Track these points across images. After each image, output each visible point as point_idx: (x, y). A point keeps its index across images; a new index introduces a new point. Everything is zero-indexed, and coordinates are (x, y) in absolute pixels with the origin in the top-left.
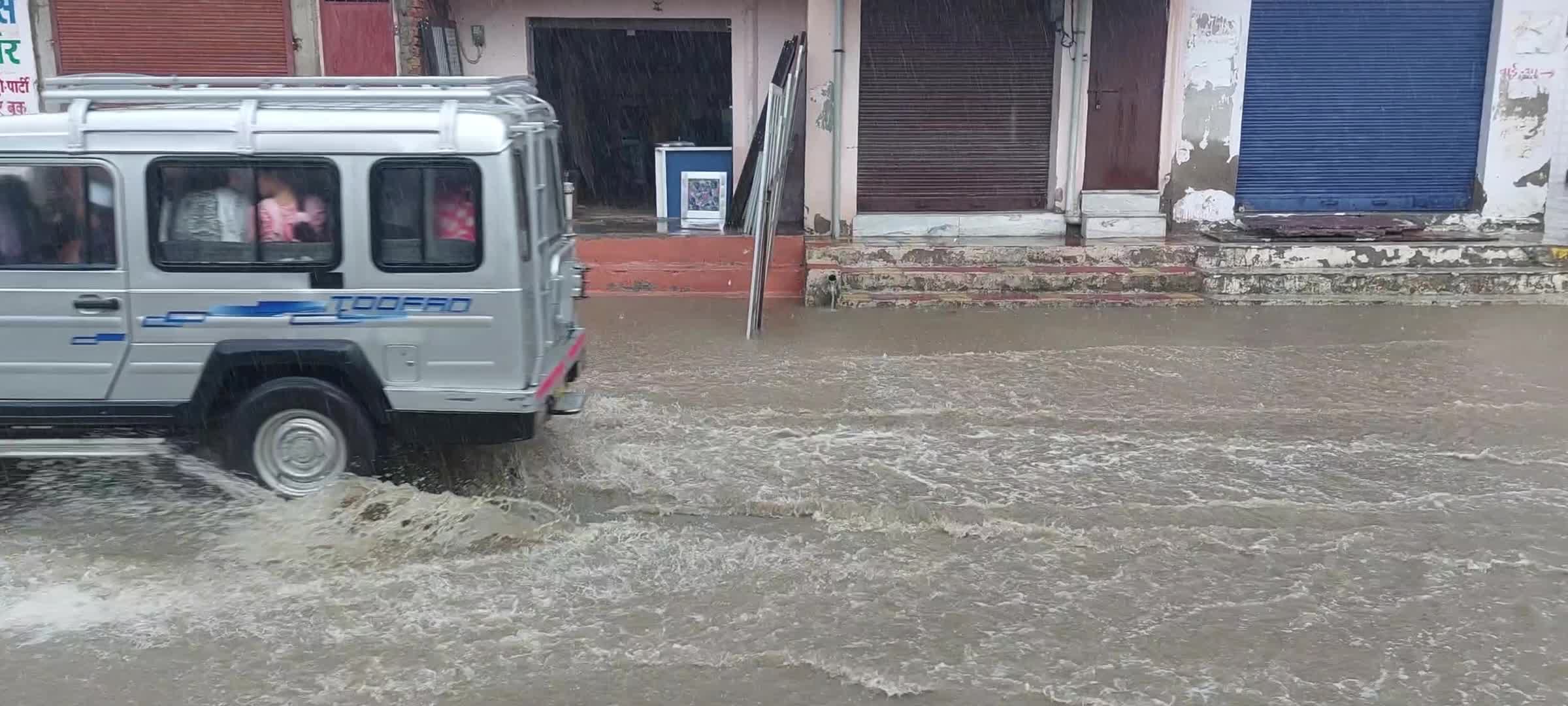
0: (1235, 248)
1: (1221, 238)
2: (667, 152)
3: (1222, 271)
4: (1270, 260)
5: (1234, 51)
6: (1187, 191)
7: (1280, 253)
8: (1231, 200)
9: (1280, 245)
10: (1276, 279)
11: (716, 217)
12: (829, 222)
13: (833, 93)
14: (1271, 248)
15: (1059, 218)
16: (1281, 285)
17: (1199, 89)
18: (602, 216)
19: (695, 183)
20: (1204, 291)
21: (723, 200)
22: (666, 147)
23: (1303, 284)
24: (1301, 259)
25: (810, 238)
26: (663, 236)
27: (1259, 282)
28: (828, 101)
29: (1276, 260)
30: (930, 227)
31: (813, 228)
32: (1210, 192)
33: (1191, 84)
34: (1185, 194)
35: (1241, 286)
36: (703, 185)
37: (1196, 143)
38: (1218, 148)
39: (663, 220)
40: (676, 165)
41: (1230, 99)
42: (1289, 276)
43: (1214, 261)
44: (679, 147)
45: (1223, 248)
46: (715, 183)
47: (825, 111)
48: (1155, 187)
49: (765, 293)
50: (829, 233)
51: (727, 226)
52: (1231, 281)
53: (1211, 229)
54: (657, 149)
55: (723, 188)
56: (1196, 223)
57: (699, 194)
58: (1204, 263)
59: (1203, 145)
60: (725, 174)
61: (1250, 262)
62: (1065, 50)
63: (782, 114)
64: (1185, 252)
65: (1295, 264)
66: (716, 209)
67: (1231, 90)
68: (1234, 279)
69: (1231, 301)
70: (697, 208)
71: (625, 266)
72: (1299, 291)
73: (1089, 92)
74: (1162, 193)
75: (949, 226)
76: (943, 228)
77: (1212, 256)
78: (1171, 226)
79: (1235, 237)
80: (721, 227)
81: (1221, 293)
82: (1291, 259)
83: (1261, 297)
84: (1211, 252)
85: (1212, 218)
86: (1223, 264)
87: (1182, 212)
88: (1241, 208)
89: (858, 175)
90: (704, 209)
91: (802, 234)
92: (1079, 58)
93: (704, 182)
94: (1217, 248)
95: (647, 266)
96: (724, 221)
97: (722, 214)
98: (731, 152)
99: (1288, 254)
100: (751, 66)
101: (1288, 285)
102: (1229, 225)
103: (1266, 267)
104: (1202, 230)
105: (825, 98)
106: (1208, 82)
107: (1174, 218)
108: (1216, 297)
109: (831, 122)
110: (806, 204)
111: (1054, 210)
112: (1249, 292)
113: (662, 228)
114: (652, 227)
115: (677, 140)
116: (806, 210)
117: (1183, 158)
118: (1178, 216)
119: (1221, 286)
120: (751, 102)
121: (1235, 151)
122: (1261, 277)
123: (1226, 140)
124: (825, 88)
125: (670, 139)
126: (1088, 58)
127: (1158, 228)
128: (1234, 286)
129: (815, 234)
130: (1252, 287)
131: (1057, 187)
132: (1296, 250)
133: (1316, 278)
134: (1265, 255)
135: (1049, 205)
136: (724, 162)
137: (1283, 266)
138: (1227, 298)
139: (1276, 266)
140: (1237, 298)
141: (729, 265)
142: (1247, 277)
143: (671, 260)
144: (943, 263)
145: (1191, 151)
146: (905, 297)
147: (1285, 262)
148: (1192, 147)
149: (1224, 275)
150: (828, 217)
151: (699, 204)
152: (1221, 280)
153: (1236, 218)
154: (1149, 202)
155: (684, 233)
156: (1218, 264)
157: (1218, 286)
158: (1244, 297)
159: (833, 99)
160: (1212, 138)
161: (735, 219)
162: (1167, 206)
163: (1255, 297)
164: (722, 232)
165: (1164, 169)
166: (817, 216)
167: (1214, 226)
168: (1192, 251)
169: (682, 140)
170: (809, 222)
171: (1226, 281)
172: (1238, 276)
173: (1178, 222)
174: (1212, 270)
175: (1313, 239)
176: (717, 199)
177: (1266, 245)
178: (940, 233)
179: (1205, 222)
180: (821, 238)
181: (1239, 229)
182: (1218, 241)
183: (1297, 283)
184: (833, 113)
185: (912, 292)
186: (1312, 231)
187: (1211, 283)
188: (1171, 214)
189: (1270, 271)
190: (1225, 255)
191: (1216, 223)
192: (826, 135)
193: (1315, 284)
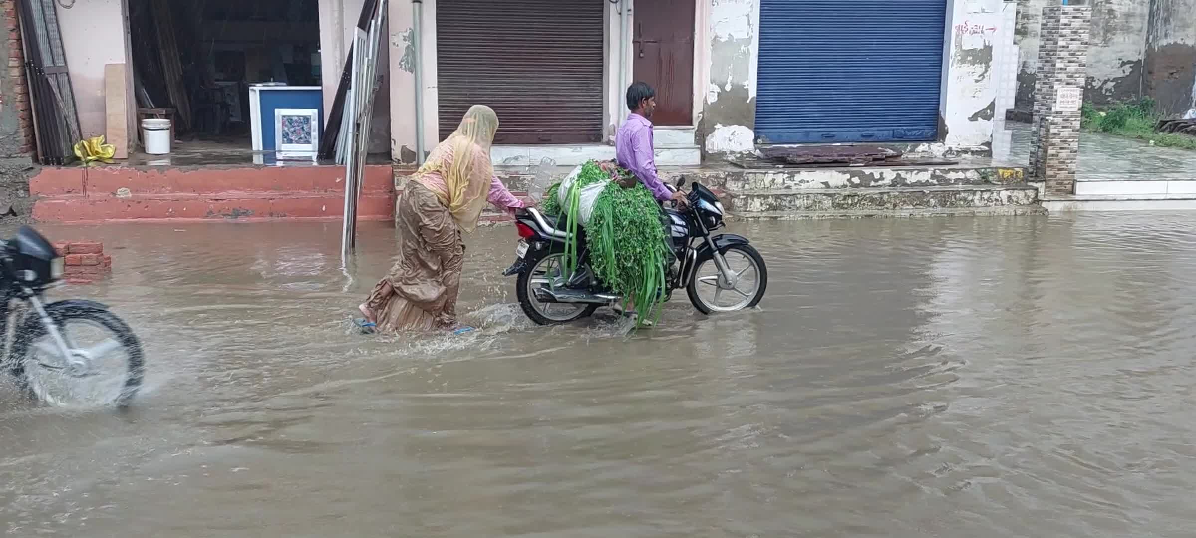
0: (755, 173)
1: (744, 165)
2: (261, 91)
3: (746, 193)
4: (784, 183)
5: (750, 10)
6: (715, 126)
7: (791, 176)
8: (751, 134)
9: (791, 170)
10: (789, 199)
11: (309, 150)
12: (414, 153)
13: (413, 38)
14: (784, 173)
15: (613, 150)
16: (793, 203)
17: (722, 40)
18: (198, 150)
19: (289, 120)
20: (733, 210)
21: (315, 134)
22: (259, 87)
23: (810, 202)
24: (808, 182)
25: (398, 167)
26: (258, 167)
27: (776, 201)
28: (409, 45)
29: (788, 183)
30: (504, 158)
31: (400, 158)
32: (735, 127)
33: (716, 37)
34: (714, 129)
35: (762, 204)
36: (296, 121)
37: (722, 87)
38: (739, 91)
39: (258, 152)
40: (269, 102)
41: (748, 50)
42: (799, 196)
43: (740, 184)
44: (272, 86)
45: (747, 173)
46: (307, 119)
47: (407, 55)
48: (691, 123)
49: (358, 217)
50: (414, 163)
51: (319, 158)
52: (753, 200)
53: (737, 158)
54: (251, 88)
55: (315, 123)
56: (724, 154)
57: (292, 129)
58: (733, 187)
59: (728, 88)
60: (316, 111)
61: (768, 185)
62: (612, 6)
63: (368, 56)
64: (717, 177)
65: (803, 186)
66: (309, 143)
67: (748, 41)
68: (756, 199)
69: (754, 217)
70: (290, 142)
71: (223, 195)
72: (808, 208)
73: (634, 42)
74: (696, 128)
75: (521, 157)
76: (516, 159)
77: (738, 180)
78: (704, 156)
79: (756, 165)
80: (315, 158)
81: (746, 211)
82: (800, 182)
83: (778, 213)
84: (737, 177)
85: (737, 149)
86: (747, 186)
87: (713, 144)
88: (760, 141)
89: (439, 112)
90: (297, 143)
91: (390, 163)
92: (625, 13)
93: (296, 118)
94: (742, 173)
95: (243, 194)
96: (317, 154)
97: (314, 147)
98: (321, 91)
99: (798, 178)
100: (336, 15)
101: (798, 203)
102: (750, 155)
103: (781, 189)
104: (730, 159)
105: (407, 43)
106: (730, 35)
107: (706, 150)
108: (742, 214)
109: (412, 65)
110: (393, 137)
111: (608, 143)
112: (768, 210)
113: (258, 160)
114: (249, 159)
115: (270, 81)
116: (393, 142)
117: (713, 99)
118: (710, 147)
119: (746, 204)
120: (338, 46)
121: (753, 93)
122: (777, 197)
123: (745, 83)
124: (406, 34)
125: (263, 80)
126: (632, 13)
127: (695, 157)
128: (756, 204)
129: (402, 164)
130: (771, 205)
131: (611, 123)
132: (804, 175)
133: (819, 197)
134: (780, 178)
135: (605, 139)
136: (316, 101)
137: (794, 188)
138: (751, 215)
139: (788, 187)
140: (759, 214)
141: (323, 192)
142: (766, 197)
143: (266, 189)
144: (517, 188)
145: (718, 93)
146: (487, 218)
147: (796, 184)
148: (719, 90)
149: (748, 195)
150: (414, 149)
151: (292, 138)
152: (746, 200)
153: (756, 149)
154: (685, 136)
155: (279, 164)
156: (743, 187)
157: (744, 205)
158: (764, 214)
159: (413, 43)
160: (735, 82)
161: (327, 151)
162: (701, 138)
163: (772, 213)
164: (315, 164)
165: (697, 109)
166: (403, 147)
167: (738, 156)
168: (722, 176)
169: (274, 81)
170: (396, 153)
171: (750, 201)
172: (759, 196)
173: (710, 152)
174: (737, 191)
175: (817, 165)
176: (309, 134)
177: (780, 170)
178: (513, 163)
179: (732, 153)
180: (407, 167)
181: (759, 158)
182: (743, 167)
183: (805, 201)
184: (414, 58)
185: (491, 214)
186: (816, 159)
187: (738, 202)
188: (704, 146)
189: (784, 192)
190: (748, 179)
191: (740, 153)
192: (409, 76)
193: (819, 202)
